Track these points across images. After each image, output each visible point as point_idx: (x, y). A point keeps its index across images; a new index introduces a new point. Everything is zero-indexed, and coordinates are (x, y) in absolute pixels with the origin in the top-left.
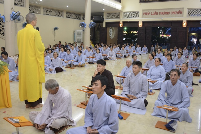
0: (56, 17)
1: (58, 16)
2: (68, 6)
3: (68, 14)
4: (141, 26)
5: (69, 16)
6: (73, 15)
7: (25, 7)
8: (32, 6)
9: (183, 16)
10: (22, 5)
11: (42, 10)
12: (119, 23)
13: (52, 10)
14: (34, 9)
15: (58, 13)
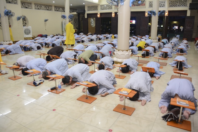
0: (46, 11)
1: (48, 10)
2: (54, 2)
3: (56, 8)
4: (114, 17)
5: (57, 10)
6: (60, 8)
7: (18, 4)
8: (25, 3)
9: (145, 8)
10: (15, 3)
11: (33, 6)
12: (97, 14)
13: (42, 5)
14: (27, 5)
15: (48, 8)
